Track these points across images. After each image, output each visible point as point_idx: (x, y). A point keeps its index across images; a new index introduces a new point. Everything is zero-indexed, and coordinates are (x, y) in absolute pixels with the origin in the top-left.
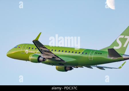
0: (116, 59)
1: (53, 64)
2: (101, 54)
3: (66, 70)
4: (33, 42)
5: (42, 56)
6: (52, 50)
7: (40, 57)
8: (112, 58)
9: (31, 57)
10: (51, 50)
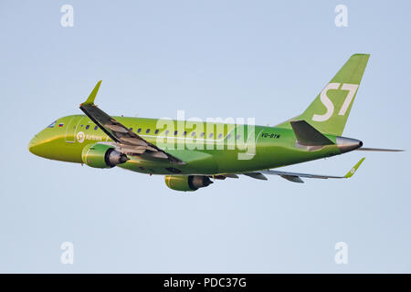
0: (319, 149)
1: (152, 171)
2: (278, 137)
3: (193, 187)
4: (81, 108)
5: (117, 149)
6: (139, 130)
7: (111, 150)
8: (308, 148)
9: (86, 154)
10: (135, 131)
